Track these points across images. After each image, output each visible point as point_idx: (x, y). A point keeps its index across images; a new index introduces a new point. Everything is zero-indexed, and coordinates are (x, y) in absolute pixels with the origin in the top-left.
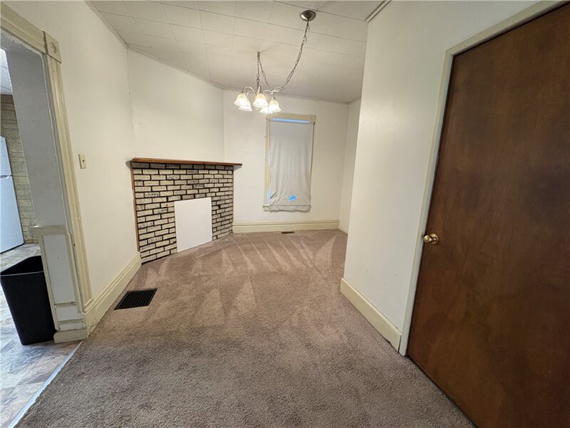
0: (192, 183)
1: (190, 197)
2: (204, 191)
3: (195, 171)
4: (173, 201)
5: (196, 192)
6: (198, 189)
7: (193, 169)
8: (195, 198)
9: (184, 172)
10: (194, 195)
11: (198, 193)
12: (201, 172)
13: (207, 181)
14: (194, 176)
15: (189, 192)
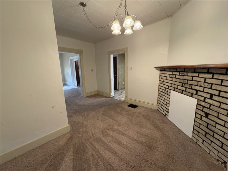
0: (182, 82)
1: (179, 91)
2: (191, 91)
3: (185, 73)
4: (170, 90)
5: (184, 89)
6: (186, 88)
7: (184, 72)
8: (182, 93)
9: (178, 73)
10: (183, 91)
11: (186, 91)
12: (190, 74)
13: (196, 83)
14: (184, 77)
15: (179, 87)
